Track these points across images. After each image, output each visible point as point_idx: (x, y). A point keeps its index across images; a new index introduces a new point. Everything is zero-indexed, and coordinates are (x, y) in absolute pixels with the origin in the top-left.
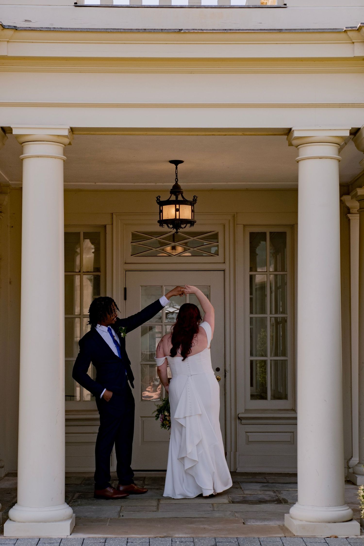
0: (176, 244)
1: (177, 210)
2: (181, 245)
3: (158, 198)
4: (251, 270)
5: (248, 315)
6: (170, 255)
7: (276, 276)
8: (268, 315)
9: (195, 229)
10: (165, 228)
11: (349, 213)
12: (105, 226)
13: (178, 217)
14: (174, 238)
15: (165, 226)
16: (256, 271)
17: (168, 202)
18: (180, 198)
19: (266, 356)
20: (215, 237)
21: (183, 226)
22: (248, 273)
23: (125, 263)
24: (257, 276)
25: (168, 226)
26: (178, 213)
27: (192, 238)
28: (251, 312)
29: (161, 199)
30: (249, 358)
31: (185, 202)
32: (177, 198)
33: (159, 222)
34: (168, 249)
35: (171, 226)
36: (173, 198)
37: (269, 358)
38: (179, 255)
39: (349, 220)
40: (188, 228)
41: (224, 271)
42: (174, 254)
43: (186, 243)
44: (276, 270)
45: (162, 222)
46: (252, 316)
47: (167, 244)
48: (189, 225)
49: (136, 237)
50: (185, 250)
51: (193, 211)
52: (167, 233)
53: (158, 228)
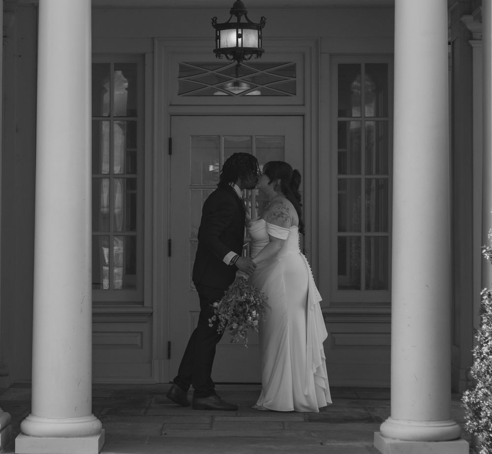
0: (239, 79)
1: (239, 36)
2: (245, 81)
3: (214, 20)
4: (341, 113)
5: (335, 176)
6: (231, 95)
7: (377, 123)
8: (363, 177)
9: (264, 59)
10: (224, 59)
11: (472, 39)
12: (144, 55)
13: (240, 45)
14: (237, 71)
15: (223, 56)
16: (351, 116)
17: (228, 26)
18: (243, 20)
19: (360, 231)
20: (291, 70)
21: (247, 57)
22: (336, 119)
23: (171, 105)
24: (352, 122)
25: (228, 58)
26: (240, 40)
27: (261, 72)
28: (341, 170)
29: (219, 22)
30: (336, 234)
31: (249, 26)
32: (239, 20)
33: (214, 51)
34: (229, 86)
35: (231, 57)
36: (234, 20)
37: (363, 234)
38: (243, 94)
39: (472, 48)
40: (254, 59)
41: (303, 116)
42: (236, 92)
43: (253, 78)
44: (377, 115)
45: (221, 51)
46: (342, 176)
47: (227, 80)
48: (254, 55)
49: (184, 69)
50: (252, 88)
51: (260, 37)
52: (225, 65)
53: (212, 58)
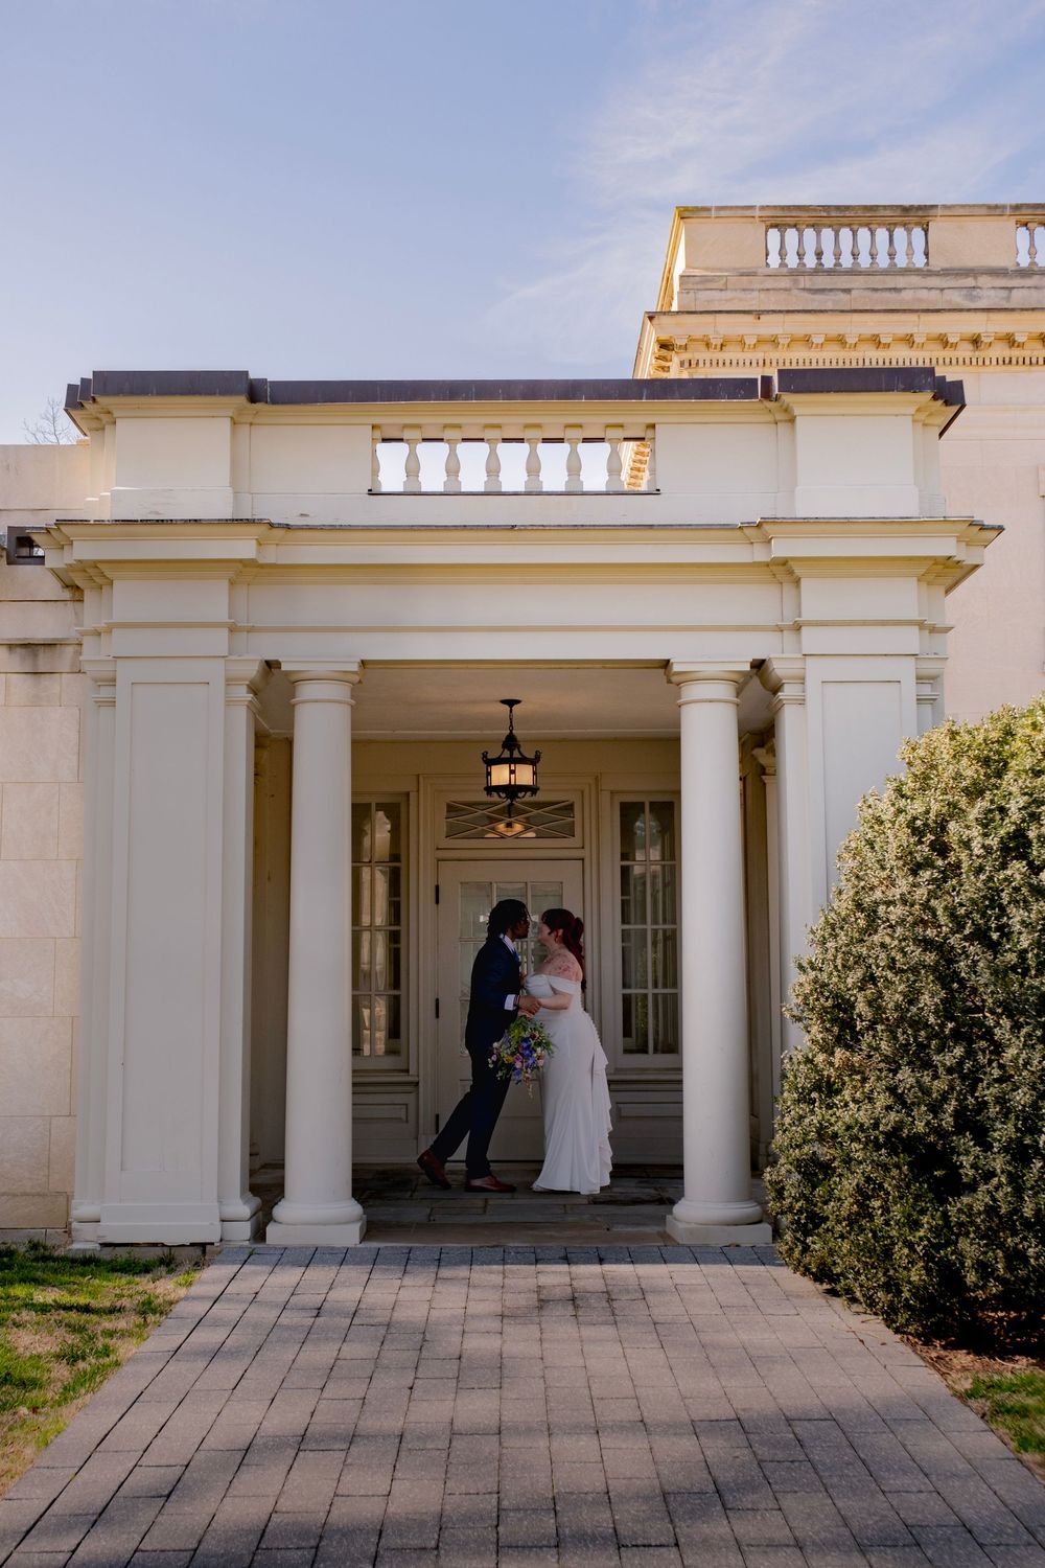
0: (512, 819)
1: (512, 772)
2: (519, 822)
3: (485, 755)
4: (624, 857)
5: (619, 927)
6: (503, 837)
7: (663, 867)
8: (649, 927)
9: (540, 797)
10: (495, 797)
11: (764, 774)
12: (408, 794)
13: (513, 783)
14: (510, 811)
15: (495, 794)
16: (634, 860)
17: (499, 761)
18: (516, 754)
19: (646, 988)
20: (570, 808)
21: (520, 795)
22: (618, 863)
23: (438, 849)
24: (636, 867)
25: (500, 796)
26: (513, 776)
27: (535, 812)
28: (625, 920)
29: (489, 757)
30: (620, 991)
31: (523, 760)
32: (512, 754)
33: (486, 789)
34: (501, 827)
35: (503, 795)
36: (507, 754)
37: (650, 991)
38: (516, 837)
39: (765, 784)
40: (528, 797)
41: (583, 860)
42: (509, 834)
43: (527, 818)
44: (663, 859)
45: (490, 789)
46: (626, 927)
47: (501, 820)
48: (529, 793)
49: (451, 808)
50: (527, 829)
51: (535, 773)
52: (496, 804)
53: (483, 797)
